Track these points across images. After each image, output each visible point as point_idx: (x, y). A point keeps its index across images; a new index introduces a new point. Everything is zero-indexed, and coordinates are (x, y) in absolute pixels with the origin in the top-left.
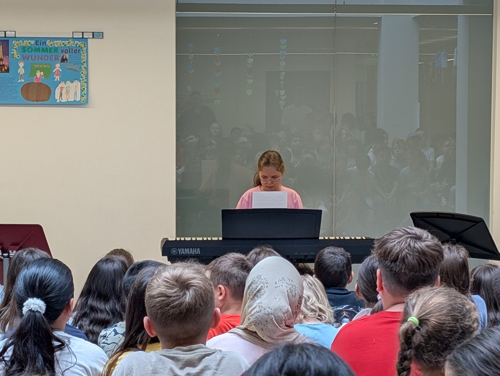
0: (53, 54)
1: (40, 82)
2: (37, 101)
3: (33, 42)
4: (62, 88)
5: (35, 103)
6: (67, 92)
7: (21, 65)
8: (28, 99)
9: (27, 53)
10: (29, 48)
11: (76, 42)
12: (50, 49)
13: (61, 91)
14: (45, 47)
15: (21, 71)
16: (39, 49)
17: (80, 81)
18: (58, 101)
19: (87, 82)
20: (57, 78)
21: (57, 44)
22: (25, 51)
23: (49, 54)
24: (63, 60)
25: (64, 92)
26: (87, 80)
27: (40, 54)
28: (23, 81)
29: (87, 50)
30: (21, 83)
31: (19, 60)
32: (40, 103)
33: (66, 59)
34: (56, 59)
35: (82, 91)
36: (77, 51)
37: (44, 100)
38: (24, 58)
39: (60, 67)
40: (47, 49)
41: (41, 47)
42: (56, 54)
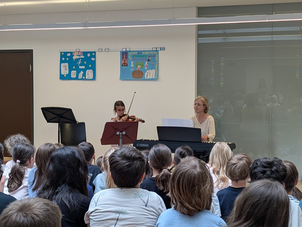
0: (145, 58)
1: (139, 70)
2: (138, 78)
3: (137, 53)
4: (148, 73)
5: (137, 79)
6: (150, 74)
7: (132, 63)
8: (134, 77)
9: (134, 58)
10: (135, 55)
11: (154, 52)
12: (144, 55)
13: (147, 74)
14: (141, 55)
15: (132, 65)
16: (139, 55)
17: (155, 69)
18: (146, 78)
19: (158, 70)
20: (146, 68)
21: (146, 53)
22: (133, 57)
23: (143, 58)
24: (149, 60)
25: (148, 74)
26: (158, 69)
27: (139, 58)
28: (133, 70)
29: (158, 55)
30: (132, 70)
31: (131, 61)
32: (138, 79)
33: (150, 60)
34: (146, 60)
35: (156, 74)
36: (154, 56)
37: (140, 78)
38: (133, 60)
39: (147, 64)
40: (142, 55)
41: (140, 55)
42: (146, 58)
